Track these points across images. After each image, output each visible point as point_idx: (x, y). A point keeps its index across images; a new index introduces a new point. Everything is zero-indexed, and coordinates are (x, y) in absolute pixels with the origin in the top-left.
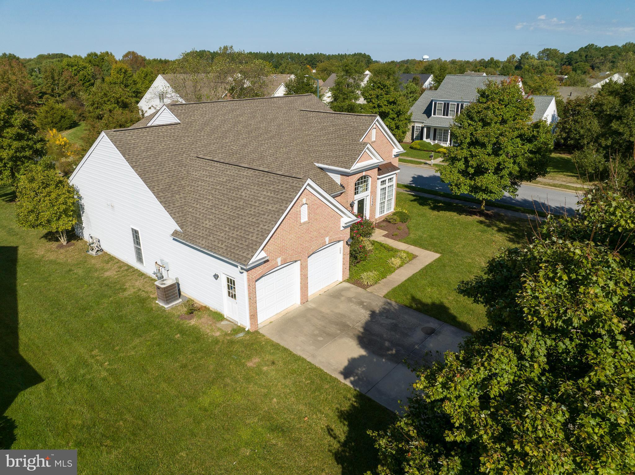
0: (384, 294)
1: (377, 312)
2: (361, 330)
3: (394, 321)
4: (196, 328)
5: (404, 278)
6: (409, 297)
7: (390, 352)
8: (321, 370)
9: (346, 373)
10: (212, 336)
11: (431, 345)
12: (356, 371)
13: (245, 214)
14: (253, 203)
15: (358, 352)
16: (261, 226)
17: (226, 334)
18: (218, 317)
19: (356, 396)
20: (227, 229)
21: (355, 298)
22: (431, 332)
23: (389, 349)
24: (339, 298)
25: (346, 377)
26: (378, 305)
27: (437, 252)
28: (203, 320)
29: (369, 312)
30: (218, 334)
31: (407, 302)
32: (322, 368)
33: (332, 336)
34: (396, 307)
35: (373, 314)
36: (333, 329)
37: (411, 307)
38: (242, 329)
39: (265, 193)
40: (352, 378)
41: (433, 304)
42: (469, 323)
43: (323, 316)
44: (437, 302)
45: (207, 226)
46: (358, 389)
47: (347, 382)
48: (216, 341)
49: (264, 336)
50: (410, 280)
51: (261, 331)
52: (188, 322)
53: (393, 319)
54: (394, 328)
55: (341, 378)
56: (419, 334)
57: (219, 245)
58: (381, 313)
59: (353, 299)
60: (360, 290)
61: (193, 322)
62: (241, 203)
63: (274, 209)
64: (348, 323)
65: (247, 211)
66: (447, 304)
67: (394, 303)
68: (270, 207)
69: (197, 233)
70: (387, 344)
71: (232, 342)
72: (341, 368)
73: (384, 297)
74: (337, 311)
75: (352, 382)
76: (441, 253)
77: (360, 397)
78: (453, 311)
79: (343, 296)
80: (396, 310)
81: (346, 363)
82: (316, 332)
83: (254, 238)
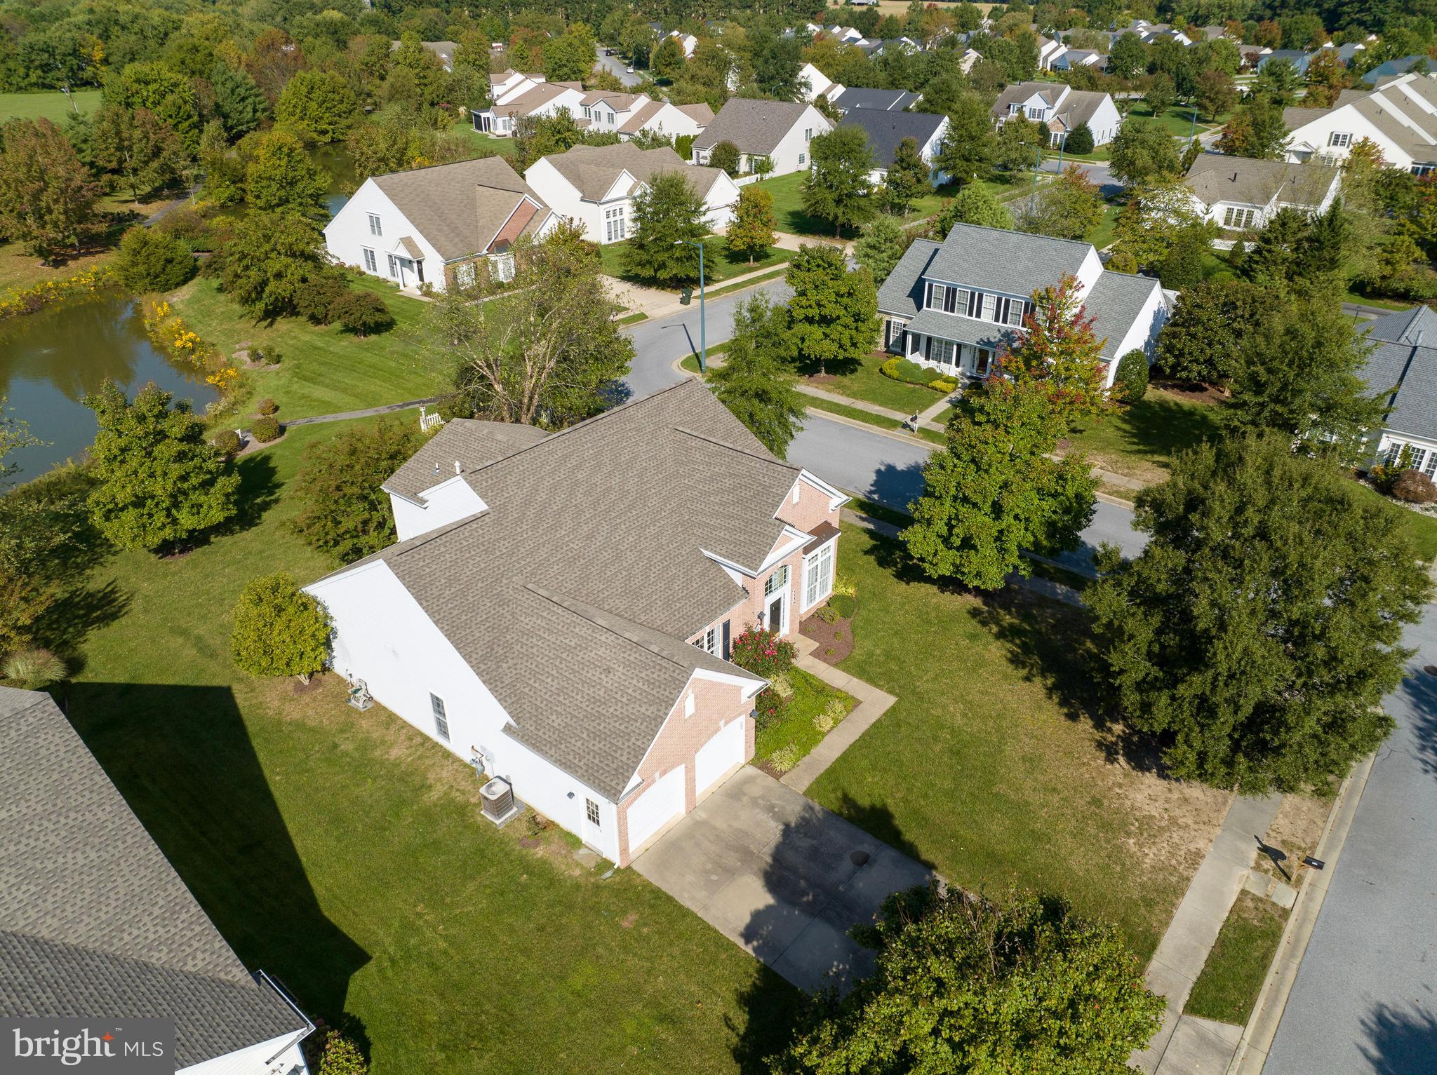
0: (804, 789)
1: (793, 825)
2: (769, 860)
3: (815, 842)
4: (545, 862)
5: (836, 754)
6: (839, 794)
7: (805, 899)
8: (716, 931)
9: (748, 935)
10: (571, 876)
11: (861, 885)
12: (761, 932)
13: (608, 714)
14: (618, 696)
15: (766, 899)
16: (633, 740)
17: (590, 874)
18: (573, 842)
19: (758, 971)
20: (584, 736)
21: (762, 797)
22: (863, 861)
23: (804, 893)
24: (739, 799)
25: (747, 942)
26: (793, 812)
27: (891, 692)
28: (554, 847)
29: (781, 827)
30: (577, 872)
31: (835, 806)
32: (718, 928)
33: (729, 873)
34: (820, 815)
35: (787, 830)
36: (732, 860)
37: (841, 814)
38: (607, 864)
39: (634, 682)
40: (755, 943)
41: (873, 808)
42: (916, 843)
43: (717, 836)
44: (878, 805)
45: (555, 724)
46: (761, 960)
47: (749, 950)
48: (577, 887)
49: (639, 875)
50: (844, 758)
51: (635, 867)
52: (532, 851)
53: (814, 838)
54: (814, 854)
56: (846, 865)
57: (576, 761)
58: (798, 826)
59: (760, 802)
60: (770, 780)
61: (540, 852)
62: (601, 693)
63: (649, 713)
64: (752, 847)
65: (611, 710)
66: (892, 809)
67: (817, 807)
68: (643, 710)
69: (540, 733)
70: (803, 883)
71: (597, 887)
72: (742, 926)
73: (805, 794)
74: (737, 825)
76: (897, 695)
77: (765, 971)
78: (898, 822)
79: (745, 794)
80: (818, 819)
81: (747, 919)
82: (709, 866)
83: (624, 759)
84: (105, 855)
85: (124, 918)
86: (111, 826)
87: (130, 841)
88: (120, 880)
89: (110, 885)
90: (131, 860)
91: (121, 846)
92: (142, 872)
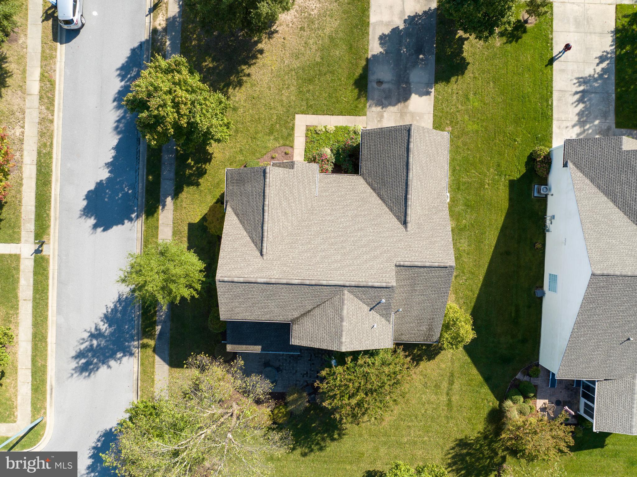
0: (364, 117)
9: (428, 93)
11: (389, 77)
12: (425, 91)
22: (380, 82)
27: (294, 118)
33: (413, 115)
36: (408, 118)
40: (430, 90)
46: (433, 85)
47: (433, 90)
53: (382, 101)
55: (433, 94)
56: (385, 86)
64: (398, 116)
72: (428, 97)
73: (366, 115)
75: (432, 89)
76: (294, 116)
81: (423, 97)
84: (592, 214)
85: (592, 195)
86: (588, 221)
87: (584, 214)
88: (590, 205)
89: (593, 205)
90: (586, 209)
91: (587, 213)
92: (584, 204)
